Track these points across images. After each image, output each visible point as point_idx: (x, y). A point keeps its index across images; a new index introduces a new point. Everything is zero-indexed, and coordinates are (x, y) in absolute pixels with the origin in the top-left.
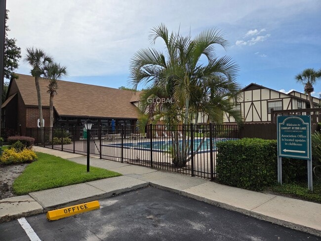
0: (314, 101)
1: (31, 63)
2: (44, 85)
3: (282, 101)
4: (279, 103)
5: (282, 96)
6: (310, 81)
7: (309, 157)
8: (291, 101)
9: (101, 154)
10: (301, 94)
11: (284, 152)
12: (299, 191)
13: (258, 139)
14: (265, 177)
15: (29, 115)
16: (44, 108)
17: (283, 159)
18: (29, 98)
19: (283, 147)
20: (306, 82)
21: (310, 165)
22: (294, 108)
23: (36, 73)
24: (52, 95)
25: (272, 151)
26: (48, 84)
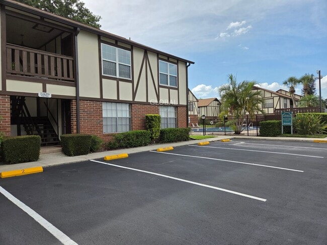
0: (296, 97)
3: (273, 99)
4: (270, 100)
5: (273, 95)
6: (293, 85)
7: (292, 124)
8: (279, 99)
10: (286, 91)
11: (284, 124)
12: (288, 135)
13: (275, 121)
14: (278, 132)
17: (284, 126)
19: (284, 122)
20: (290, 86)
21: (292, 127)
22: (281, 108)
25: (280, 124)
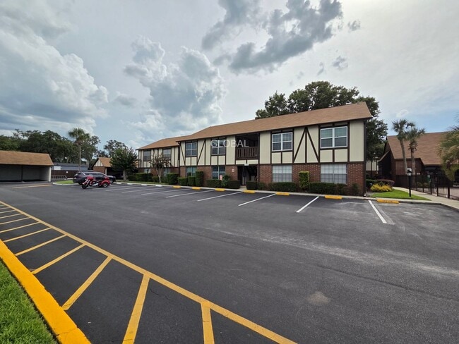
1: (396, 131)
2: (407, 144)
9: (438, 194)
15: (398, 166)
16: (408, 160)
18: (397, 155)
23: (401, 137)
24: (412, 152)
26: (409, 142)
